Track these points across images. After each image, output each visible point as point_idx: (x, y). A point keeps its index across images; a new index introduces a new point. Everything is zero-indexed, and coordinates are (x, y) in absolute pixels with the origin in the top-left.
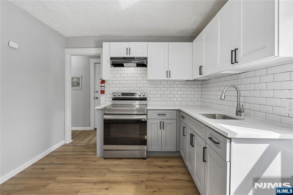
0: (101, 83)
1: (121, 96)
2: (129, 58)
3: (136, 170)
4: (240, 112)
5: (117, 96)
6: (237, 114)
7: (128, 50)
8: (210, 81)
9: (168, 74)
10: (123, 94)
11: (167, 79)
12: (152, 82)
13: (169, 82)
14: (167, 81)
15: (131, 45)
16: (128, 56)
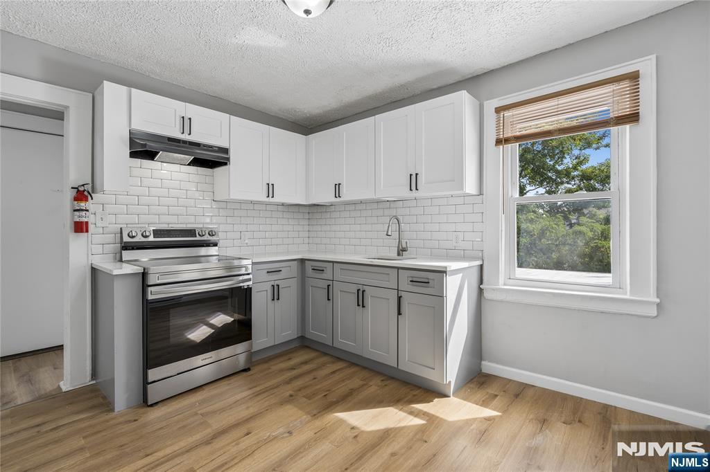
0: (76, 199)
1: (151, 238)
2: (185, 142)
3: (258, 389)
4: (404, 250)
5: (139, 239)
6: (399, 254)
7: (186, 123)
8: (333, 208)
9: (270, 190)
10: (157, 233)
11: (267, 200)
12: (224, 205)
13: (269, 207)
14: (267, 204)
15: (192, 110)
16: (185, 137)
